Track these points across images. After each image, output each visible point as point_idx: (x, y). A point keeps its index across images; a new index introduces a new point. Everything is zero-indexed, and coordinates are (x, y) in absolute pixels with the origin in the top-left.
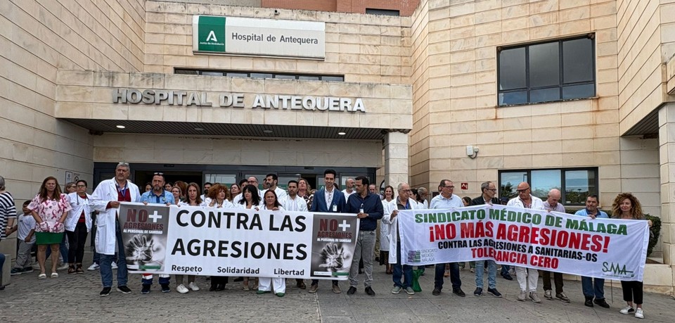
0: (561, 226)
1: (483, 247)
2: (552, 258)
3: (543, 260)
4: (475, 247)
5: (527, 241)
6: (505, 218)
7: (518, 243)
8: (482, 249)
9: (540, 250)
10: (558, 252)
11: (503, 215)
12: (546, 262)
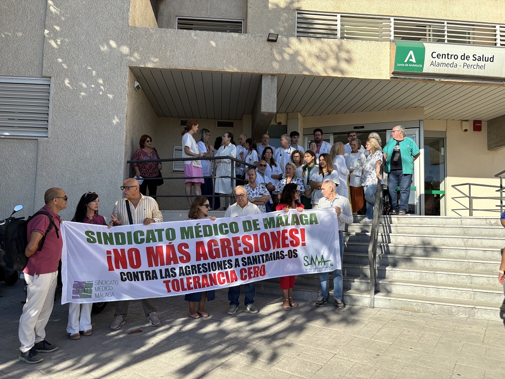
0: (259, 229)
1: (178, 277)
2: (260, 265)
3: (252, 270)
4: (168, 279)
5: (231, 254)
6: (200, 234)
7: (222, 259)
8: (177, 280)
9: (246, 261)
10: (264, 257)
11: (198, 232)
12: (255, 272)
